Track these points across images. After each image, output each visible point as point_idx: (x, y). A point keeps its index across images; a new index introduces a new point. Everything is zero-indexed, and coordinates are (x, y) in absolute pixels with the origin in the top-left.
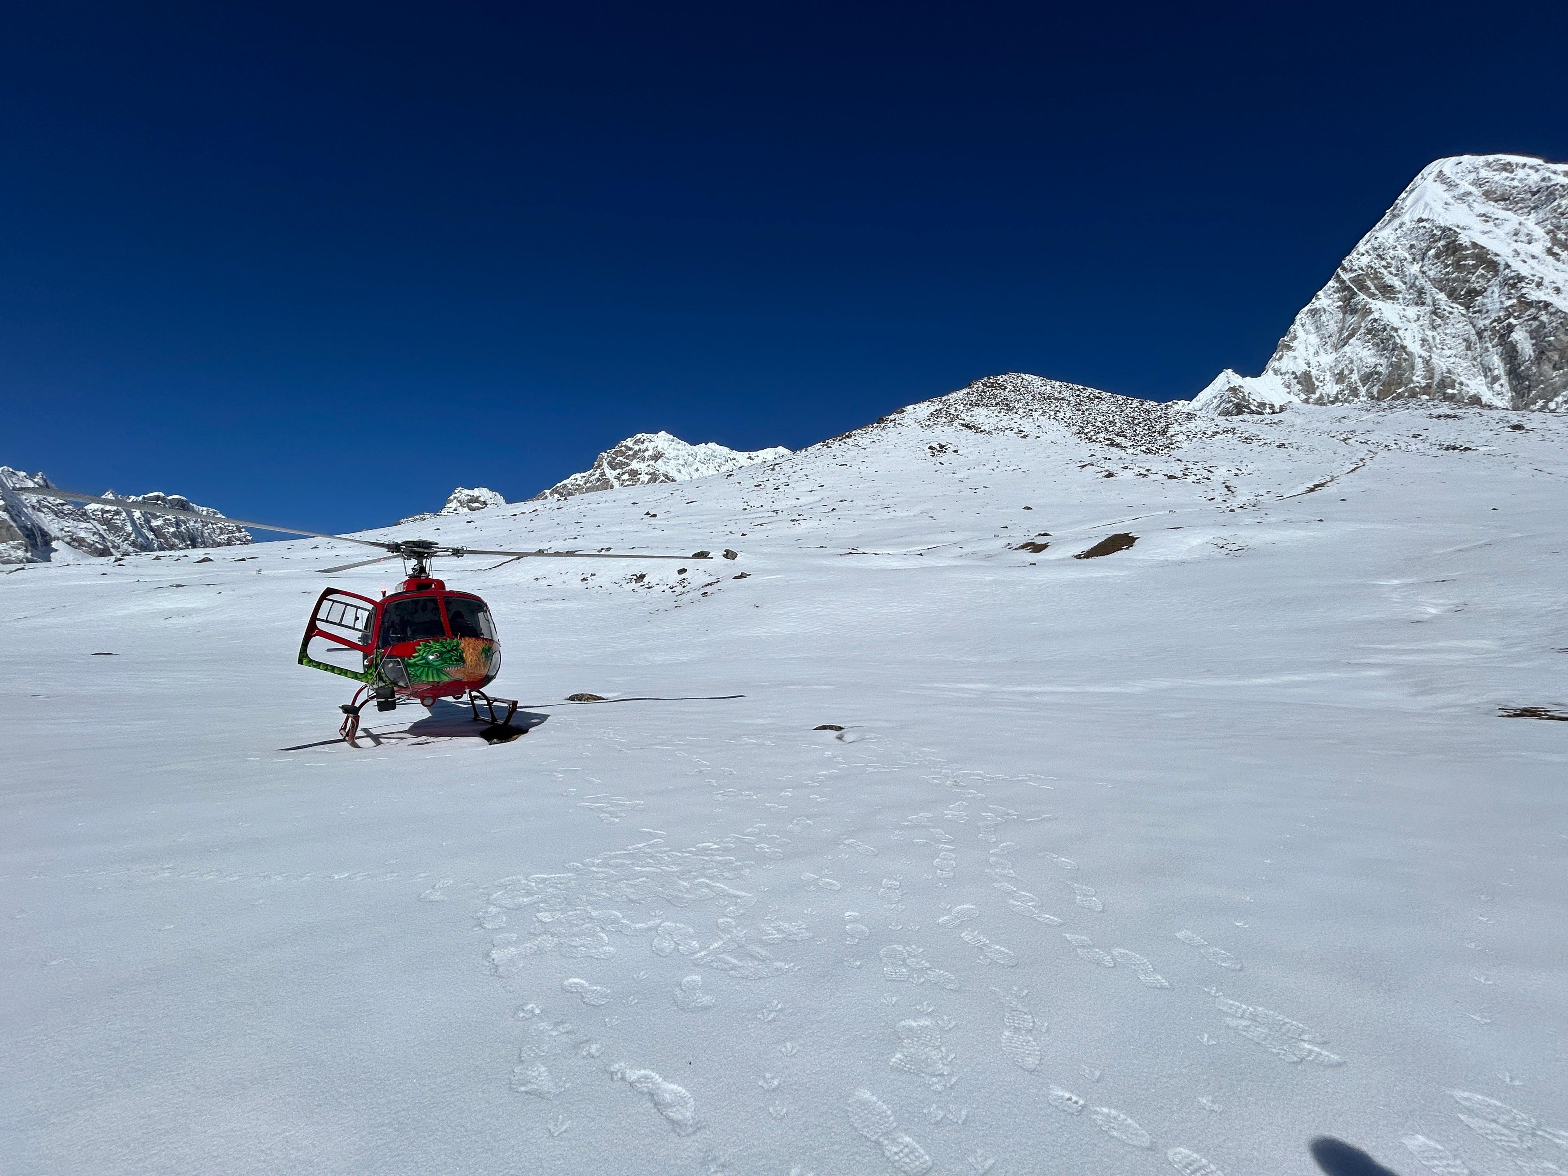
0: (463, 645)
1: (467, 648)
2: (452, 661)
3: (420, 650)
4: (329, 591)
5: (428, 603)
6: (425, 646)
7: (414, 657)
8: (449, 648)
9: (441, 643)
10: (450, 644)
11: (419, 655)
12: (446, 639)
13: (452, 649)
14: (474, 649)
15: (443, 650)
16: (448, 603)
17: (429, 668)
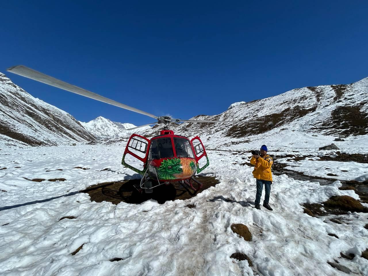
0: (181, 162)
1: (184, 164)
2: (177, 170)
3: (163, 164)
4: (134, 135)
5: (168, 140)
6: (165, 162)
7: (160, 168)
8: (175, 164)
9: (172, 161)
10: (176, 161)
11: (162, 167)
12: (174, 159)
13: (177, 164)
14: (186, 164)
15: (173, 164)
16: (175, 140)
17: (167, 173)
